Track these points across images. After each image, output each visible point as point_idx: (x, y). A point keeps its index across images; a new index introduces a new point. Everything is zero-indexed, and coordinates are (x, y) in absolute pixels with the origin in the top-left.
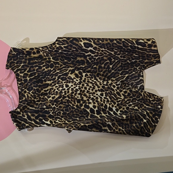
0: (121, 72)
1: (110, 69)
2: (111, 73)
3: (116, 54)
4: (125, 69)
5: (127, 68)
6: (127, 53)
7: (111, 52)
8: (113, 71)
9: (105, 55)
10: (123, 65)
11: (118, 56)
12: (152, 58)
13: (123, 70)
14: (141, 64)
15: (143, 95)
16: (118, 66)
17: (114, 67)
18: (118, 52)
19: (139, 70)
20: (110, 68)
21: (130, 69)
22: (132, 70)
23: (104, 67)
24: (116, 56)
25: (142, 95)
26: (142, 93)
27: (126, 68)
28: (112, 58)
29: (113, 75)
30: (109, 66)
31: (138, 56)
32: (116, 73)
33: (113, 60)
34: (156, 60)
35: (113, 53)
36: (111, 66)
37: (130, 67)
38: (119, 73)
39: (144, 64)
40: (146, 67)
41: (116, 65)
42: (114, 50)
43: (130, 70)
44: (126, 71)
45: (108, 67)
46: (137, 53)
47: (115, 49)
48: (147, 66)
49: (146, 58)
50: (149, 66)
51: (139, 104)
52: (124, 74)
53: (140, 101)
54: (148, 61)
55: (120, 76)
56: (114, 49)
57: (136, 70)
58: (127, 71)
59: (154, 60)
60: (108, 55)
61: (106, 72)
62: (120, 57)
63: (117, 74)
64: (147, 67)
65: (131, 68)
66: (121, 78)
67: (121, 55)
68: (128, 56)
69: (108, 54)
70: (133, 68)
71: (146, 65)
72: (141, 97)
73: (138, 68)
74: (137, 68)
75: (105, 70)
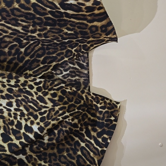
0: (43, 58)
1: (21, 56)
2: (24, 62)
3: (28, 31)
4: (49, 53)
5: (53, 50)
6: (48, 27)
7: (16, 28)
8: (27, 58)
9: (4, 34)
10: (45, 47)
11: (34, 35)
12: (101, 35)
13: (46, 55)
14: (80, 44)
15: (85, 97)
16: (36, 48)
17: (29, 51)
18: (30, 26)
19: (76, 53)
20: (21, 52)
21: (59, 52)
22: (62, 53)
23: (10, 53)
24: (29, 34)
25: (83, 99)
26: (84, 95)
27: (51, 50)
28: (22, 39)
29: (28, 65)
30: (19, 50)
31: (72, 32)
32: (33, 61)
33: (25, 41)
34: (109, 36)
35: (19, 29)
36: (23, 50)
37: (59, 48)
38: (40, 60)
39: (86, 43)
40: (89, 48)
41: (32, 47)
42: (20, 22)
43: (59, 55)
44: (51, 55)
45: (18, 52)
46: (69, 26)
47: (22, 21)
48: (92, 46)
49: (90, 35)
50: (95, 46)
51: (81, 114)
52: (48, 61)
53: (82, 108)
54: (93, 39)
55: (42, 66)
56: (18, 20)
57: (69, 54)
58: (54, 55)
59: (105, 38)
60: (11, 34)
61: (14, 62)
62: (37, 36)
63: (36, 64)
64: (92, 48)
65: (61, 50)
66: (43, 70)
67: (38, 32)
68: (53, 34)
69: (10, 31)
70: (64, 51)
71: (89, 45)
72: (82, 101)
73: (75, 51)
74: (73, 50)
75: (12, 57)
